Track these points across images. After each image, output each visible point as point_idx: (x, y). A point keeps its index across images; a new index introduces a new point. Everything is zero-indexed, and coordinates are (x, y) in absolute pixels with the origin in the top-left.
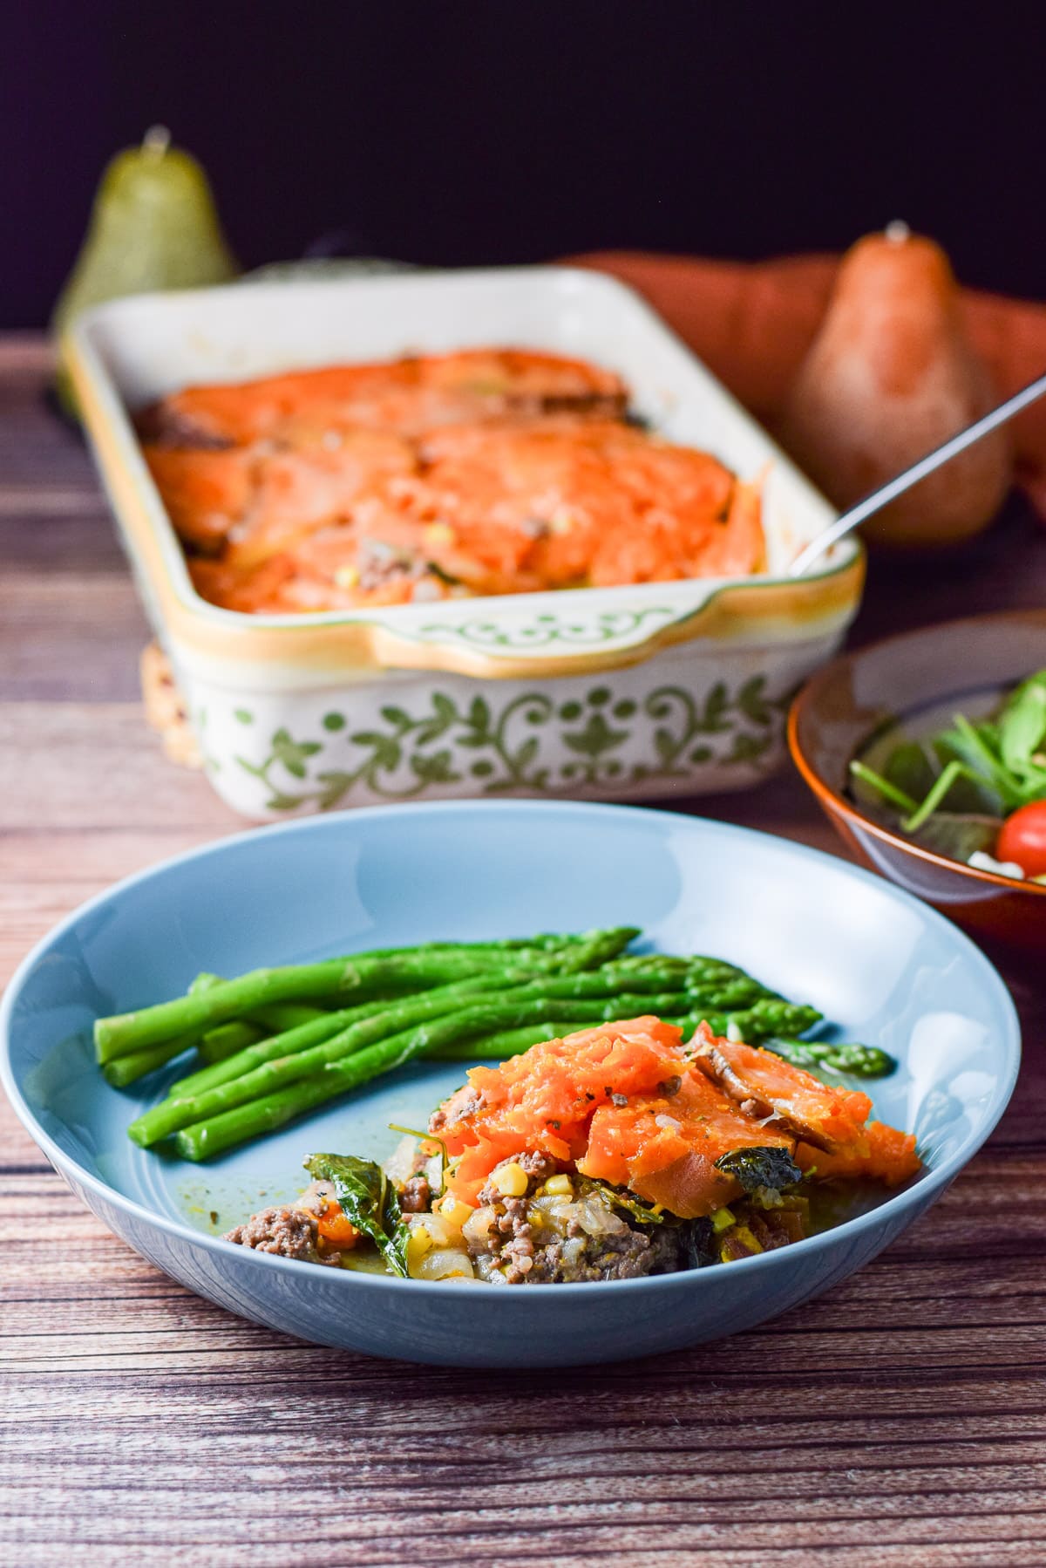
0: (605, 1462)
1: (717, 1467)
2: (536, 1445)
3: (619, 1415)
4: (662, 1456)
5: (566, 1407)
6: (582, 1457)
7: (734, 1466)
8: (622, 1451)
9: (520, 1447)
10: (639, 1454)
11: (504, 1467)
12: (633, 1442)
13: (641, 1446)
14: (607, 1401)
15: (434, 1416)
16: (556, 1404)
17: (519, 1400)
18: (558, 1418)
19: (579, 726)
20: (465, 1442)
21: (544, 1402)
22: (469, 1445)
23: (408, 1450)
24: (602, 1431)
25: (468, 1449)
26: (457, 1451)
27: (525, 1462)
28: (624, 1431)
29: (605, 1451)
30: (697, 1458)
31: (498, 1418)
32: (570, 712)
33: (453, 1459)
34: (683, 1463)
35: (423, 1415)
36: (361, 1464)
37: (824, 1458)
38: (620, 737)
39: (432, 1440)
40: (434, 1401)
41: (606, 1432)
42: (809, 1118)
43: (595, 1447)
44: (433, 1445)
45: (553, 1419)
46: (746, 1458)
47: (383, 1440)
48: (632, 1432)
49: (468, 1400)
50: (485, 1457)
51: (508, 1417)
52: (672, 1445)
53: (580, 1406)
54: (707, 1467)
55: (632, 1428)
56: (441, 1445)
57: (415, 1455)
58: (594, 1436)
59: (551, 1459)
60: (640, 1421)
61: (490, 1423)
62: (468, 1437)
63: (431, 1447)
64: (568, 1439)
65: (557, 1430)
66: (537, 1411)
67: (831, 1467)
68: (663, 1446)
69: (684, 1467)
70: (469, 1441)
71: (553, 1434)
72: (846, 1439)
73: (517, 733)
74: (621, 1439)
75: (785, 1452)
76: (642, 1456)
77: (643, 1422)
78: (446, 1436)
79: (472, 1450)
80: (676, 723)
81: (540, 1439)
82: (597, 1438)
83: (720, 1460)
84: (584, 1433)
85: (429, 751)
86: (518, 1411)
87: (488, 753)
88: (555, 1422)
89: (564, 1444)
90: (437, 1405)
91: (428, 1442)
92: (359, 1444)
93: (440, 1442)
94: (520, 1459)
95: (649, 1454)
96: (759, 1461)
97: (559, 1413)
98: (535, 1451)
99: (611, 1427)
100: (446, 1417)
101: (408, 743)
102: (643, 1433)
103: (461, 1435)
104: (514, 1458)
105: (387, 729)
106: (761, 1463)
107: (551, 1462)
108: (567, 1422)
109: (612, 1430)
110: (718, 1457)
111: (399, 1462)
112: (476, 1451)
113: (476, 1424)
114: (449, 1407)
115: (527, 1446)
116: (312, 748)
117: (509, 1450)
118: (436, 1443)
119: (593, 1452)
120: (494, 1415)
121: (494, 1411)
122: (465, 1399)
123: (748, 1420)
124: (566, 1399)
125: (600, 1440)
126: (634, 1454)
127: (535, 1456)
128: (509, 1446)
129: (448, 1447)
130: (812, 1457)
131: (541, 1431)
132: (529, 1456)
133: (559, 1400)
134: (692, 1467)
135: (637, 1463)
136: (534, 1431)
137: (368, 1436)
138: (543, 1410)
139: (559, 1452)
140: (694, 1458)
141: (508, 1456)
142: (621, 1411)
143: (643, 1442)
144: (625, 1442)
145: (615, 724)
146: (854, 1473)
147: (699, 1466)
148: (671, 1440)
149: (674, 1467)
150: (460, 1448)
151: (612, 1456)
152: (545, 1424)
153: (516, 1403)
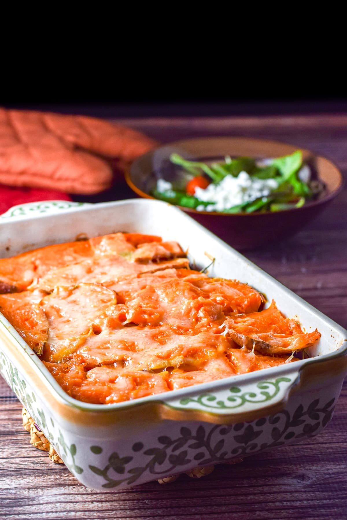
0: (64, 498)
1: (102, 500)
2: (41, 492)
3: (70, 482)
4: (84, 496)
5: (53, 479)
6: (56, 496)
7: (108, 499)
8: (70, 494)
9: (35, 493)
10: (75, 495)
11: (29, 500)
12: (74, 491)
13: (76, 492)
14: (66, 477)
15: (7, 483)
16: (49, 478)
17: (37, 477)
18: (50, 483)
20: (16, 492)
21: (45, 478)
22: (18, 493)
24: (64, 487)
25: (17, 494)
26: (14, 495)
27: (36, 498)
28: (71, 487)
29: (64, 494)
30: (95, 497)
31: (29, 483)
33: (12, 498)
34: (90, 499)
35: (3, 483)
37: (139, 496)
39: (6, 491)
40: (8, 478)
41: (65, 488)
43: (61, 493)
44: (6, 493)
45: (48, 483)
46: (112, 496)
48: (74, 488)
49: (20, 477)
50: (23, 497)
51: (32, 483)
52: (87, 492)
53: (57, 479)
54: (98, 500)
55: (74, 486)
56: (8, 493)
58: (61, 489)
59: (45, 497)
60: (77, 484)
61: (26, 485)
62: (18, 490)
63: (5, 494)
64: (52, 490)
65: (48, 487)
66: (42, 481)
67: (140, 499)
68: (84, 493)
69: (90, 500)
70: (18, 491)
71: (47, 489)
72: (147, 489)
74: (70, 490)
75: (126, 494)
76: (76, 496)
77: (78, 484)
78: (10, 490)
79: (19, 494)
81: (43, 490)
82: (62, 490)
83: (103, 497)
84: (58, 488)
86: (36, 481)
88: (47, 484)
89: (50, 492)
90: (8, 479)
91: (4, 492)
93: (8, 492)
94: (34, 497)
95: (79, 495)
96: (116, 497)
97: (50, 482)
98: (40, 494)
99: (67, 486)
100: (11, 483)
102: (78, 488)
103: (16, 489)
104: (33, 497)
106: (117, 498)
107: (45, 498)
108: (52, 484)
109: (68, 487)
110: (102, 496)
112: (20, 495)
113: (21, 486)
114: (13, 480)
115: (38, 493)
117: (32, 494)
118: (7, 492)
119: (60, 495)
120: (28, 483)
121: (28, 481)
122: (18, 477)
124: (53, 477)
125: (63, 490)
126: (74, 495)
127: (40, 496)
128: (32, 493)
129: (11, 493)
130: (135, 495)
131: (43, 488)
132: (38, 496)
133: (51, 477)
134: (93, 500)
135: (75, 498)
136: (41, 488)
138: (45, 481)
139: (49, 494)
140: (94, 496)
141: (31, 496)
142: (71, 480)
143: (77, 491)
144: (71, 491)
146: (148, 501)
147: (95, 499)
149: (87, 500)
150: (15, 494)
151: (66, 496)
152: (45, 485)
153: (36, 478)
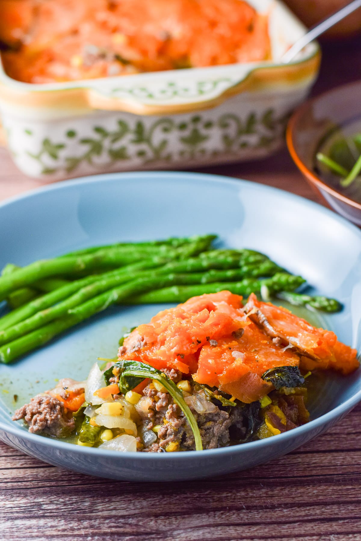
0: (209, 533)
1: (266, 534)
2: (174, 523)
3: (215, 503)
4: (238, 528)
5: (189, 500)
6: (197, 530)
7: (274, 534)
8: (217, 525)
9: (166, 524)
10: (226, 527)
11: (159, 537)
12: (223, 520)
13: (226, 522)
14: (209, 496)
15: (123, 506)
16: (184, 498)
17: (165, 496)
18: (185, 506)
19: (187, 133)
20: (139, 521)
21: (178, 497)
22: (141, 523)
23: (110, 527)
24: (207, 514)
25: (140, 525)
26: (135, 527)
27: (169, 533)
28: (218, 513)
29: (209, 526)
30: (255, 529)
31: (154, 507)
32: (183, 127)
33: (133, 532)
34: (248, 532)
35: (118, 505)
36: (86, 536)
37: (318, 528)
38: (205, 138)
39: (122, 520)
40: (123, 497)
41: (210, 514)
42: (307, 347)
43: (204, 524)
44: (123, 524)
45: (182, 507)
46: (280, 529)
47: (98, 521)
48: (222, 514)
49: (141, 496)
50: (149, 530)
51: (159, 506)
52: (242, 522)
53: (195, 499)
54: (260, 534)
55: (222, 512)
56: (127, 524)
57: (114, 530)
58: (203, 517)
59: (182, 531)
60: (226, 507)
61: (151, 510)
62: (140, 518)
63: (122, 525)
64: (191, 519)
65: (184, 513)
66: (174, 502)
67: (322, 533)
68: (238, 522)
69: (249, 534)
70: (141, 521)
71: (183, 516)
72: (328, 516)
73: (158, 137)
74: (217, 518)
75: (299, 525)
76: (227, 528)
77: (227, 508)
78: (129, 518)
79: (142, 526)
80: (232, 130)
81: (176, 519)
82: (204, 518)
83: (267, 530)
84: (198, 515)
85: (117, 146)
86: (165, 503)
87: (144, 147)
88: (183, 508)
89: (188, 522)
90: (124, 499)
91: (120, 522)
92: (86, 523)
93: (127, 522)
94: (166, 531)
95: (231, 527)
96: (286, 530)
97: (185, 503)
98: (174, 526)
99: (212, 511)
100: (129, 506)
101: (107, 143)
102: (228, 514)
103: (137, 517)
104: (163, 531)
105: (96, 137)
106: (287, 531)
107: (182, 533)
108: (190, 509)
109: (212, 513)
110: (265, 528)
111: (105, 534)
112: (145, 527)
113: (144, 510)
114: (131, 500)
115: (170, 524)
116: (61, 146)
117: (161, 526)
118: (124, 522)
119: (203, 527)
120: (153, 505)
121: (153, 502)
122: (138, 496)
123: (279, 506)
124: (189, 495)
125: (206, 519)
126: (224, 527)
127: (174, 530)
128: (161, 524)
129: (130, 525)
130: (312, 527)
131: (177, 514)
132: (171, 530)
133: (185, 496)
134: (253, 534)
135: (225, 533)
136: (173, 514)
137: (90, 519)
138: (177, 502)
139: (186, 527)
140: (254, 528)
141: (160, 530)
142: (216, 501)
143: (227, 520)
144: (218, 520)
145: (203, 132)
146: (334, 536)
147: (256, 534)
148: (242, 519)
149: (244, 535)
150: (136, 525)
151: (212, 529)
152: (179, 510)
153: (164, 497)
